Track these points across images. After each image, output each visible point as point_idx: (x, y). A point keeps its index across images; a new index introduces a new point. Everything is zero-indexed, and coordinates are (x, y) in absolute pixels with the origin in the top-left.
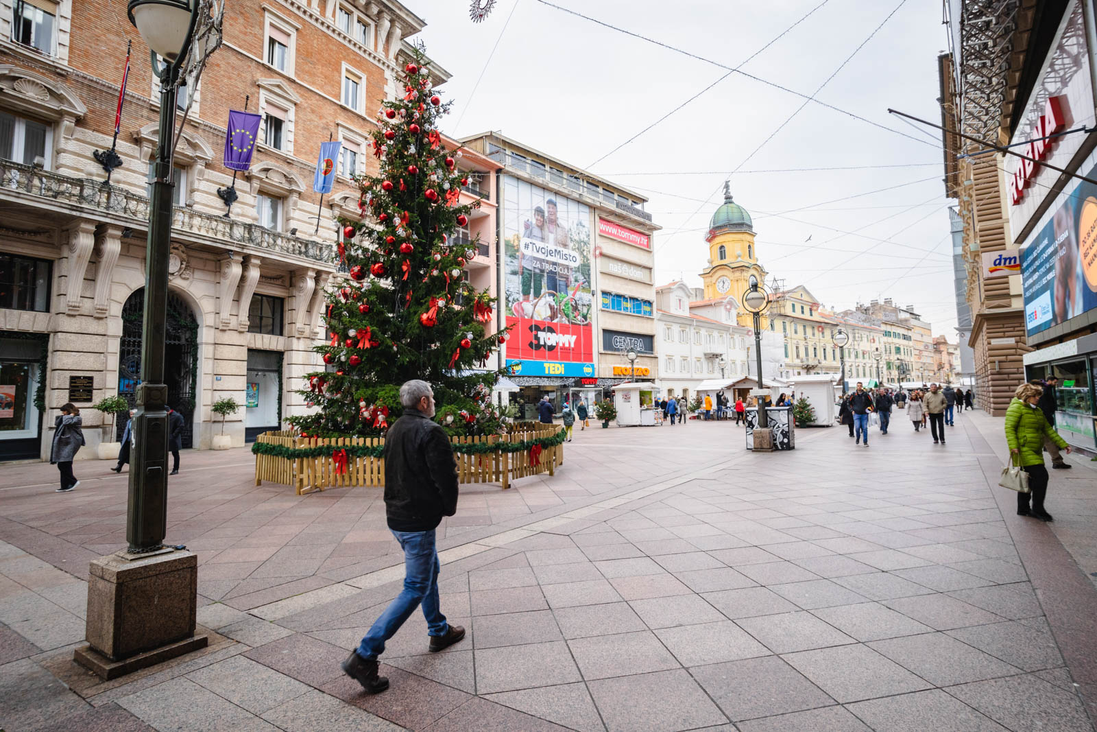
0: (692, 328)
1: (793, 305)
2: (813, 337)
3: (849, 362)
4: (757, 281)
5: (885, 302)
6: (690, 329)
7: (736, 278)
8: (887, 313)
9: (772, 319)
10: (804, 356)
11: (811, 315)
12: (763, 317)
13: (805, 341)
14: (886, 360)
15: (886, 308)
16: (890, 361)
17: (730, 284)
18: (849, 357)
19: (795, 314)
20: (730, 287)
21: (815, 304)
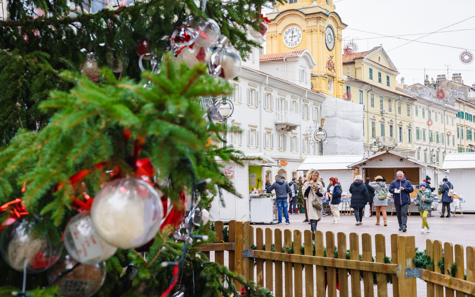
0: (263, 88)
1: (371, 70)
2: (390, 112)
3: (424, 145)
4: (334, 35)
5: (453, 78)
6: (260, 89)
7: (310, 29)
8: (455, 91)
9: (348, 86)
10: (381, 135)
11: (388, 84)
12: (339, 82)
13: (382, 117)
14: (458, 145)
15: (454, 85)
16: (462, 147)
17: (301, 36)
18: (424, 139)
19: (372, 81)
20: (300, 39)
21: (392, 71)
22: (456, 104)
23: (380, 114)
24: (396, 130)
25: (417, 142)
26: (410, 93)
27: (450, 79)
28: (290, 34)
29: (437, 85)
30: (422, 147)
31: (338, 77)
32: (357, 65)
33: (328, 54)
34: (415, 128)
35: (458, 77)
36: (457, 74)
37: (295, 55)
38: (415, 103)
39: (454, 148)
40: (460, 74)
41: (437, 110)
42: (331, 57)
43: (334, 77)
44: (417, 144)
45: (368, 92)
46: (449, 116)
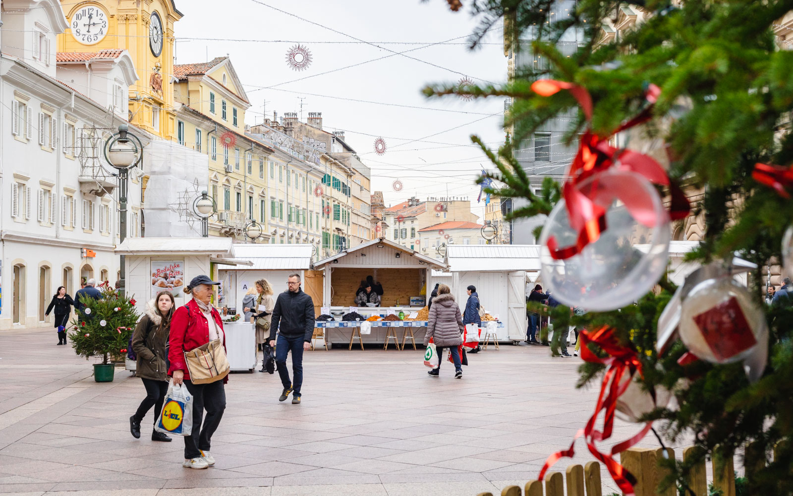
0: (63, 113)
1: (212, 97)
2: (237, 170)
3: (280, 227)
4: (161, 29)
5: (308, 119)
6: (59, 115)
7: (124, 14)
8: (312, 140)
9: (181, 120)
10: (224, 209)
11: (235, 123)
12: (168, 113)
13: (226, 178)
14: (323, 228)
15: (311, 131)
16: (327, 232)
17: (107, 24)
18: (281, 218)
19: (214, 115)
20: (105, 31)
21: (241, 100)
22: (322, 162)
23: (224, 173)
24: (245, 200)
25: (273, 222)
26: (262, 139)
27: (305, 121)
28: (85, 20)
29: (289, 129)
30: (278, 230)
31: (166, 104)
32: (191, 86)
33: (152, 62)
34: (269, 198)
35: (318, 118)
36: (315, 114)
37: (107, 58)
38: (271, 157)
39: (318, 233)
40: (320, 114)
41: (298, 171)
42: (157, 67)
43: (160, 104)
44: (272, 225)
45: (208, 134)
46: (312, 181)
